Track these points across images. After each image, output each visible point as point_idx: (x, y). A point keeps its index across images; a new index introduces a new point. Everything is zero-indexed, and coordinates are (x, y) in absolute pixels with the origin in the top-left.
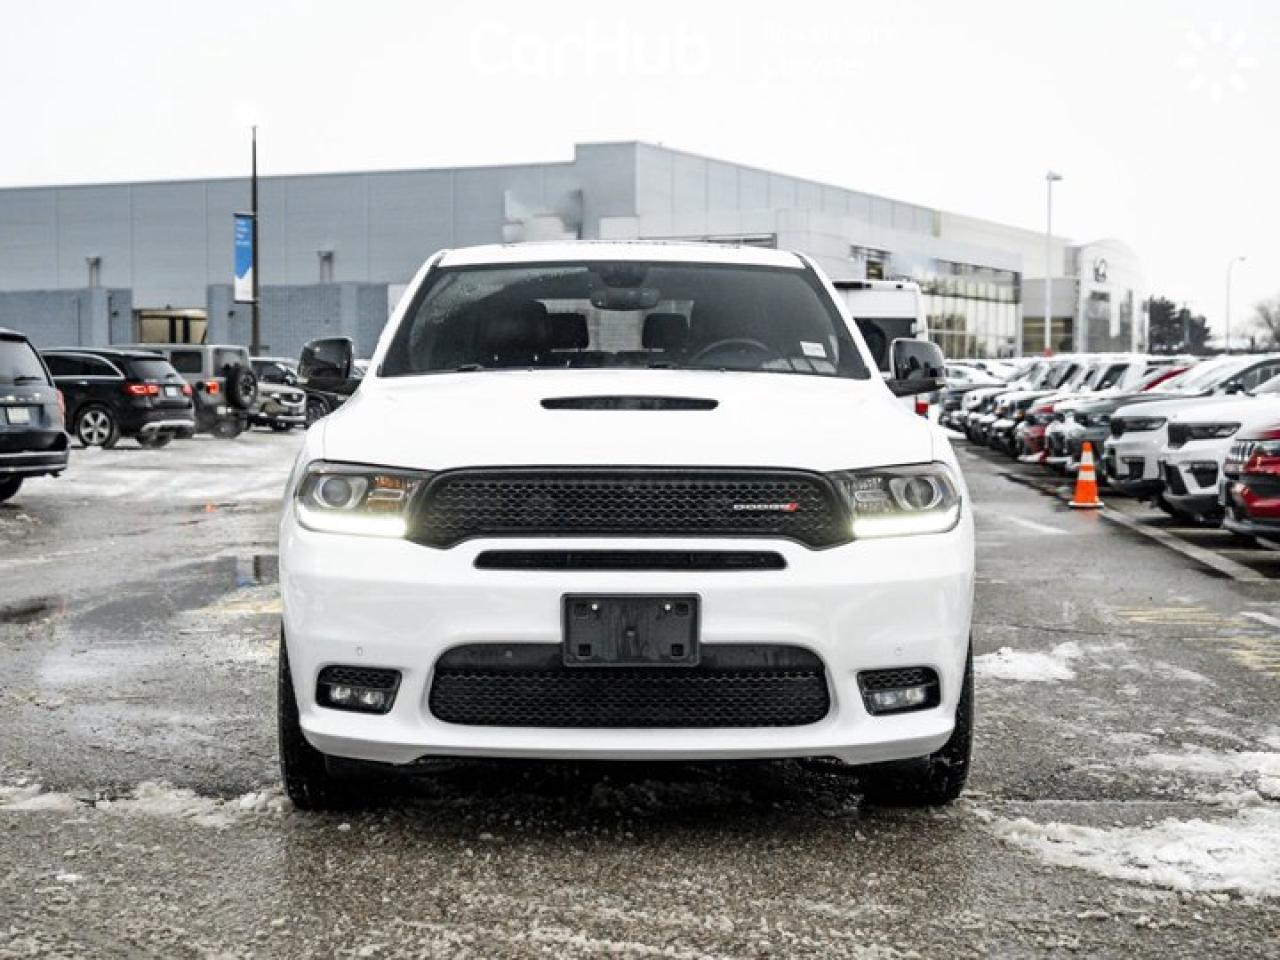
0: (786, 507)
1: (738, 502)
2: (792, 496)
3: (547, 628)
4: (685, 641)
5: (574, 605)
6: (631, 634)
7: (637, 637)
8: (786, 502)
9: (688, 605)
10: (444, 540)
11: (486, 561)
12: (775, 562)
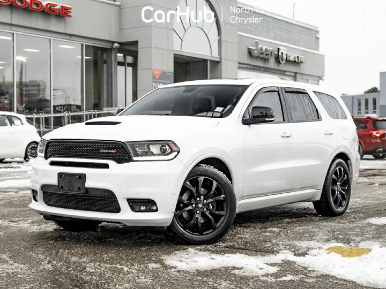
0: (113, 151)
1: (102, 150)
2: (115, 148)
4: (81, 186)
5: (60, 175)
7: (71, 185)
8: (113, 150)
9: (82, 177)
11: (51, 163)
12: (106, 166)
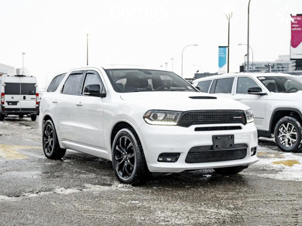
0: (240, 117)
3: (210, 142)
4: (232, 143)
5: (215, 138)
6: (224, 143)
9: (232, 136)
10: (187, 125)
11: (197, 129)
12: (240, 128)
